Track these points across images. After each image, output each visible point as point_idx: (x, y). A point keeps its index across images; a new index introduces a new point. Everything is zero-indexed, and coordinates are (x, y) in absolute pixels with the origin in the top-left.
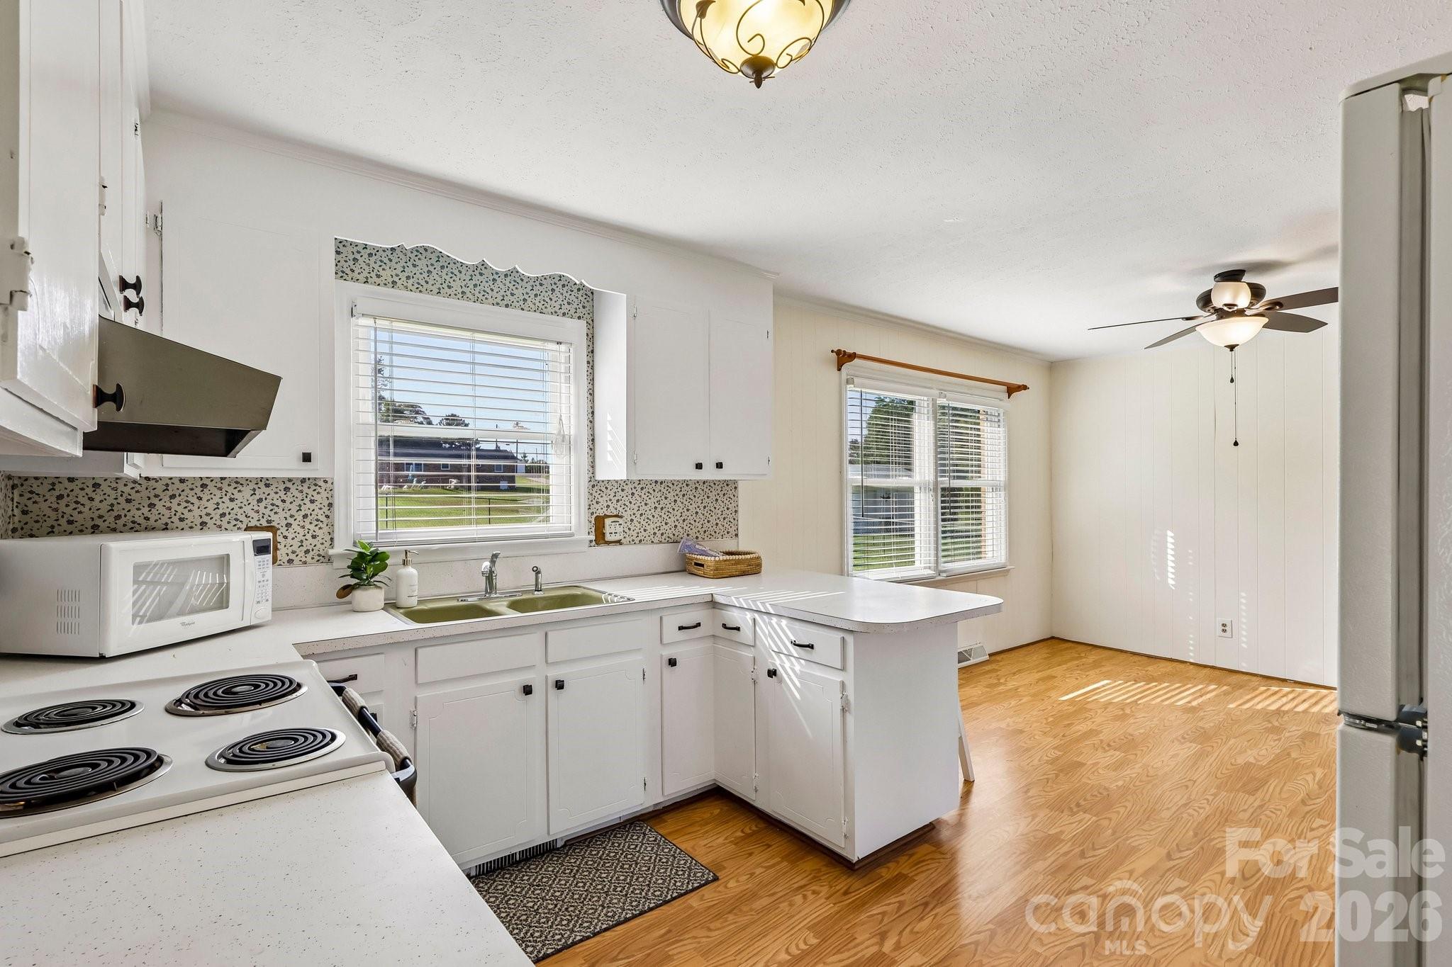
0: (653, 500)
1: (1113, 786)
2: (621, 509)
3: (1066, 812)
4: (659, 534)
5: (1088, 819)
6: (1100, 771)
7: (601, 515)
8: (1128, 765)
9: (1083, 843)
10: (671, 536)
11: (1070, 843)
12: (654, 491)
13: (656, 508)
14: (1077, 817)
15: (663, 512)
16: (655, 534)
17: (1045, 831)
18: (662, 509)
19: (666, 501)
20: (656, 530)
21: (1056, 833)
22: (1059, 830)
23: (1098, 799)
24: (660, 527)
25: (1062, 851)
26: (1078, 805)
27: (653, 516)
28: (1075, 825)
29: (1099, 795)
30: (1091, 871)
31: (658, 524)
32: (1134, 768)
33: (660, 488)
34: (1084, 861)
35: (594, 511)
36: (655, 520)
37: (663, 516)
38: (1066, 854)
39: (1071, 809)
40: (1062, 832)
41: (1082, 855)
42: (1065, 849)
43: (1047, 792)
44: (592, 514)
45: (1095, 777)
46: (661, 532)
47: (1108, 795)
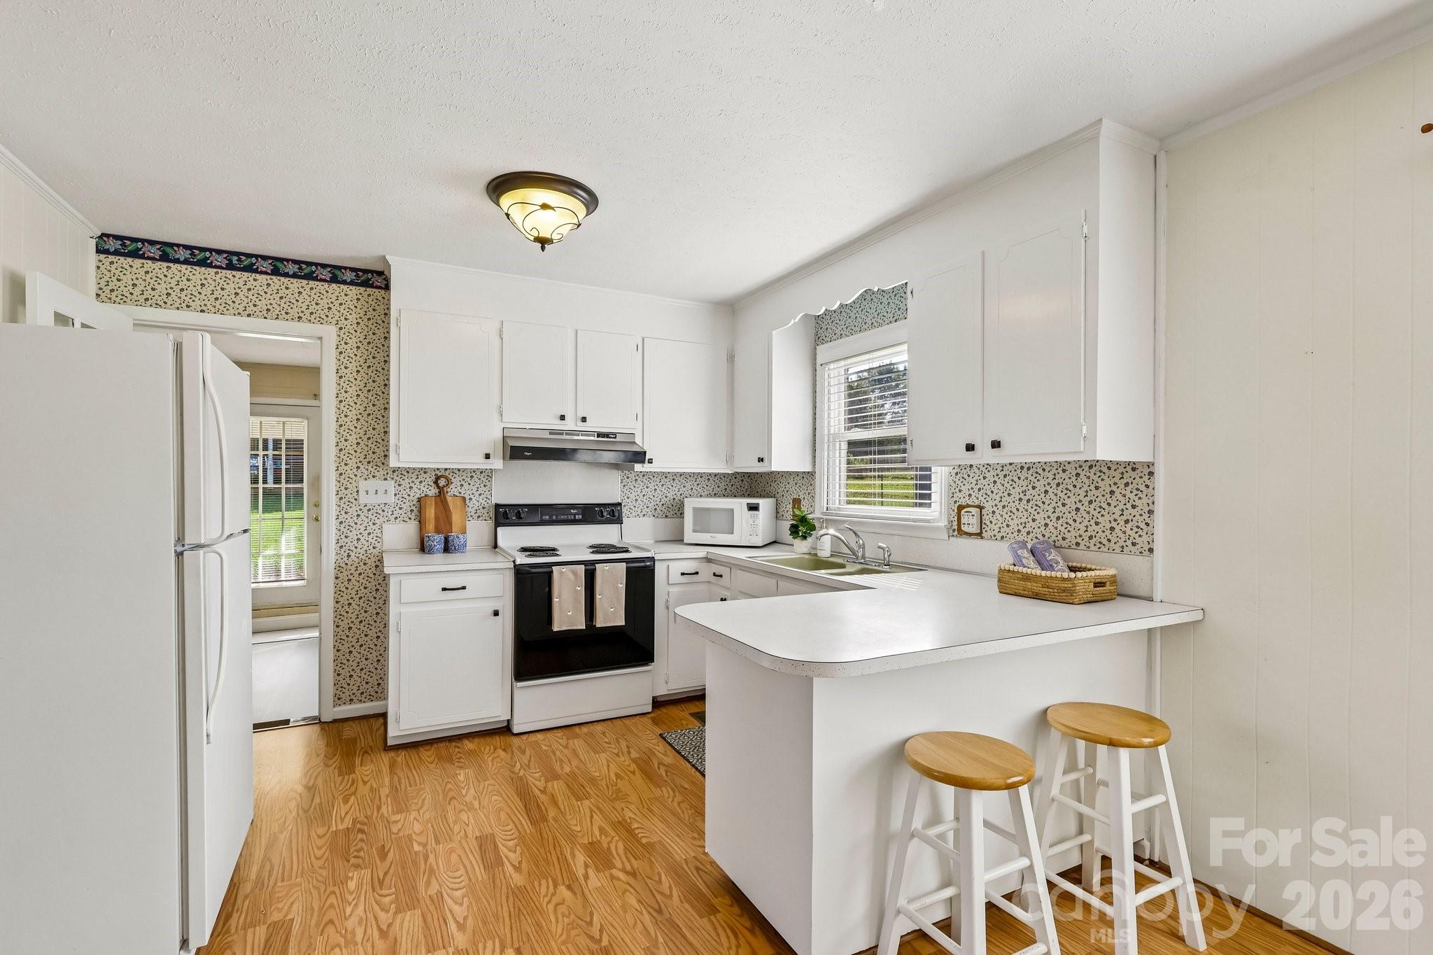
0: (1017, 490)
2: (982, 499)
4: (1024, 531)
7: (963, 504)
10: (1040, 536)
12: (1019, 478)
13: (1020, 499)
15: (1030, 505)
16: (1019, 531)
18: (1028, 501)
19: (1034, 492)
20: (1021, 527)
24: (1025, 523)
27: (1018, 510)
31: (1024, 520)
33: (1026, 475)
35: (957, 499)
36: (1020, 514)
37: (1030, 510)
44: (955, 502)
46: (1027, 530)
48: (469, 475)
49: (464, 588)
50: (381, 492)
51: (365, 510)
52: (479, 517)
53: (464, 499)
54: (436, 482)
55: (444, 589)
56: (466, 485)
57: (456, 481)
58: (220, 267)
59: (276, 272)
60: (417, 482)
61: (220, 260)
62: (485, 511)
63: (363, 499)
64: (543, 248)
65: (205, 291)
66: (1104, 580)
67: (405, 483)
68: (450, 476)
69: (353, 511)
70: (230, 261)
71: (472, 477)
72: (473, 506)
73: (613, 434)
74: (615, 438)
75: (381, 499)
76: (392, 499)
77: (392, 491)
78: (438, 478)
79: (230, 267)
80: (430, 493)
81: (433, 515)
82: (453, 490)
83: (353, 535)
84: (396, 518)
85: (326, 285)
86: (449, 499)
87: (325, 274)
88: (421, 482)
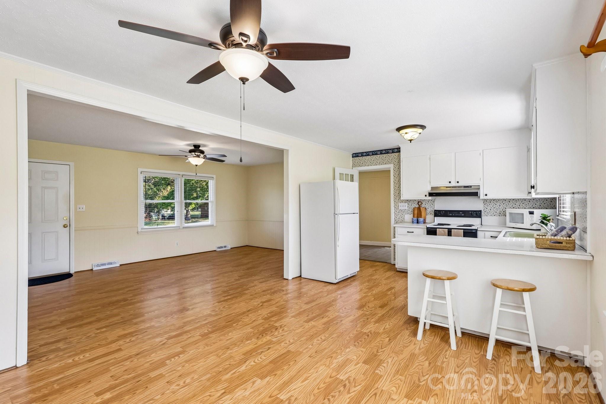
1: (352, 347)
3: (373, 332)
5: (365, 330)
6: (355, 357)
8: (339, 365)
9: (367, 322)
11: (371, 321)
14: (369, 330)
17: (379, 324)
21: (376, 324)
22: (375, 325)
23: (359, 340)
25: (374, 319)
26: (368, 336)
28: (370, 327)
29: (359, 341)
30: (366, 315)
32: (337, 362)
34: (367, 317)
38: (372, 319)
39: (371, 333)
40: (374, 324)
41: (368, 319)
42: (372, 320)
43: (381, 341)
45: (358, 353)
47: (355, 342)
48: (428, 201)
49: (413, 232)
50: (404, 206)
51: (400, 211)
52: (431, 214)
53: (426, 208)
54: (418, 204)
55: (408, 232)
56: (427, 204)
57: (424, 203)
58: (371, 155)
59: (381, 154)
60: (413, 203)
61: (371, 154)
62: (433, 212)
63: (400, 208)
64: (411, 142)
65: (369, 161)
66: (561, 241)
67: (410, 204)
68: (422, 202)
69: (398, 211)
70: (373, 153)
71: (428, 202)
72: (429, 210)
73: (470, 186)
74: (471, 187)
75: (404, 208)
76: (406, 208)
77: (407, 206)
78: (419, 202)
79: (373, 155)
80: (416, 207)
81: (416, 213)
82: (423, 206)
83: (398, 217)
84: (408, 213)
85: (391, 154)
86: (421, 208)
87: (391, 151)
88: (414, 203)
